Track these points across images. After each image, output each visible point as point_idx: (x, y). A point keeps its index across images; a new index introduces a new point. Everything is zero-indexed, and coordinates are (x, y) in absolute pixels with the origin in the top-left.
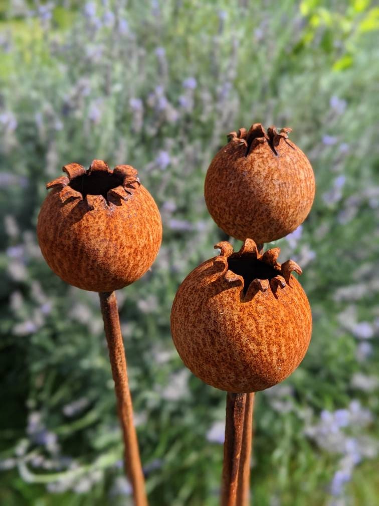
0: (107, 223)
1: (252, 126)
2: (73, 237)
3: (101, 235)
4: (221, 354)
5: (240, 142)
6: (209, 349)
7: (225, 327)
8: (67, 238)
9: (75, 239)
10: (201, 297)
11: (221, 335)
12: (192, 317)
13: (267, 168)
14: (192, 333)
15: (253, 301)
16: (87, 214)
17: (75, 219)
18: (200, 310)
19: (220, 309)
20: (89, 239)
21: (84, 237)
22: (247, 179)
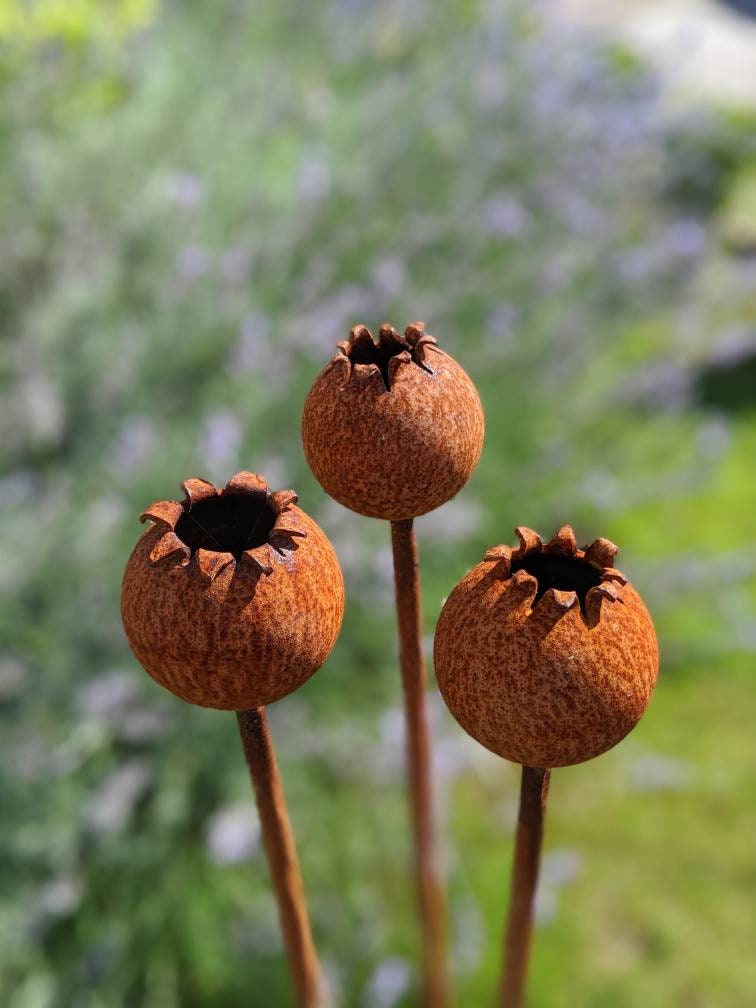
0: (295, 586)
1: (352, 333)
2: (250, 631)
3: (293, 609)
4: (587, 716)
5: (370, 371)
6: (566, 716)
7: (583, 674)
8: (238, 637)
9: (254, 632)
10: (524, 645)
11: (581, 690)
12: (522, 681)
13: (429, 399)
14: (531, 704)
15: (602, 621)
16: (258, 584)
17: (242, 599)
18: (532, 665)
19: (565, 653)
20: (277, 624)
21: (268, 624)
22: (408, 426)
